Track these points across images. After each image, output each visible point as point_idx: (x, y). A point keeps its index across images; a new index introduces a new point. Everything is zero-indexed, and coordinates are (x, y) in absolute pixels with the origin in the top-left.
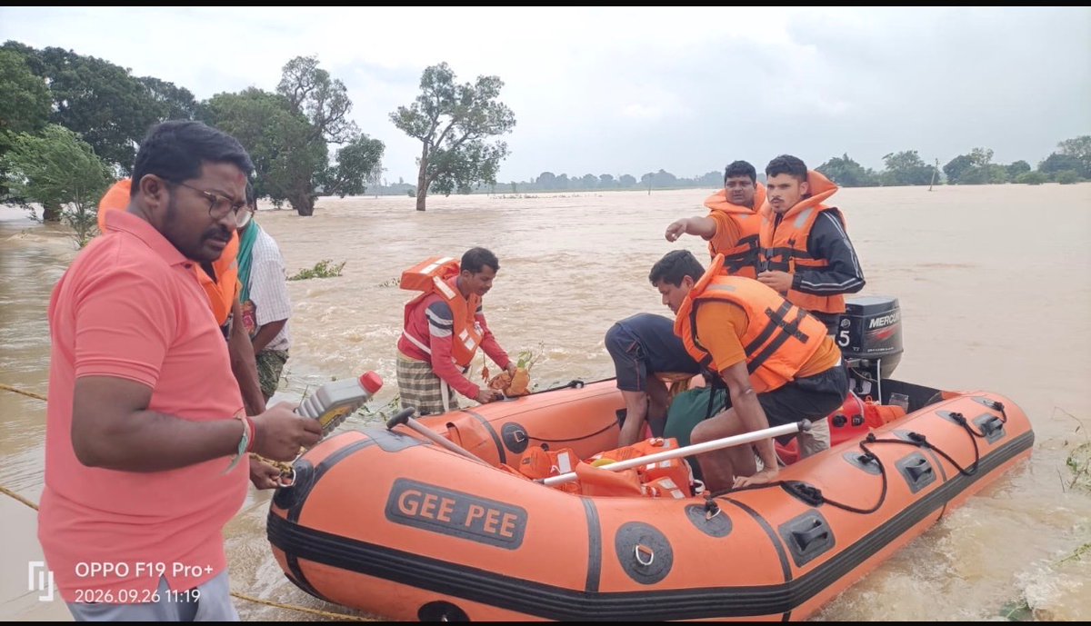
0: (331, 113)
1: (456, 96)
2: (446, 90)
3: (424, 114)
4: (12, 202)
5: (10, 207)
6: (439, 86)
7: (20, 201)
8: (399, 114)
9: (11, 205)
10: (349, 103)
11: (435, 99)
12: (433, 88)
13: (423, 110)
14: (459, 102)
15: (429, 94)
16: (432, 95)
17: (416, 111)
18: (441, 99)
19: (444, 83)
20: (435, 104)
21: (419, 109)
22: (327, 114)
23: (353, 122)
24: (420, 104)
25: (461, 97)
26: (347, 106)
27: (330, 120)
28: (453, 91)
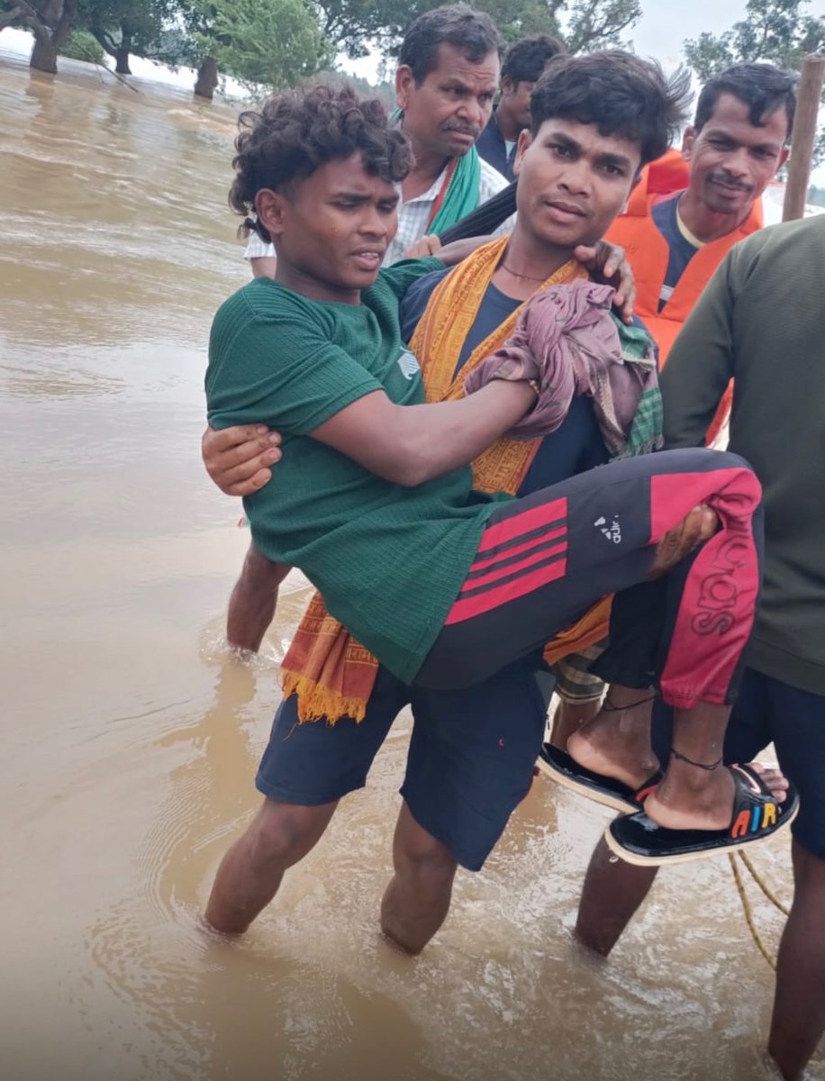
0: (606, 25)
1: (796, 33)
2: (784, 20)
3: (735, 52)
4: (161, 59)
5: (156, 64)
6: (775, 11)
7: (170, 59)
8: (698, 45)
9: (158, 62)
10: (637, 14)
11: (762, 31)
12: (764, 12)
13: (737, 46)
14: (796, 44)
15: (755, 22)
16: (759, 25)
17: (726, 44)
18: (770, 33)
19: (784, 9)
20: (758, 40)
21: (731, 43)
22: (597, 25)
23: (630, 42)
24: (737, 34)
25: (804, 36)
26: (632, 16)
27: (600, 32)
28: (794, 25)
